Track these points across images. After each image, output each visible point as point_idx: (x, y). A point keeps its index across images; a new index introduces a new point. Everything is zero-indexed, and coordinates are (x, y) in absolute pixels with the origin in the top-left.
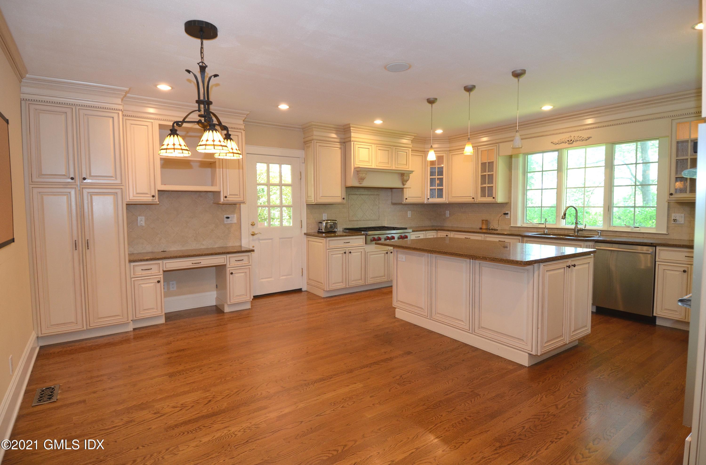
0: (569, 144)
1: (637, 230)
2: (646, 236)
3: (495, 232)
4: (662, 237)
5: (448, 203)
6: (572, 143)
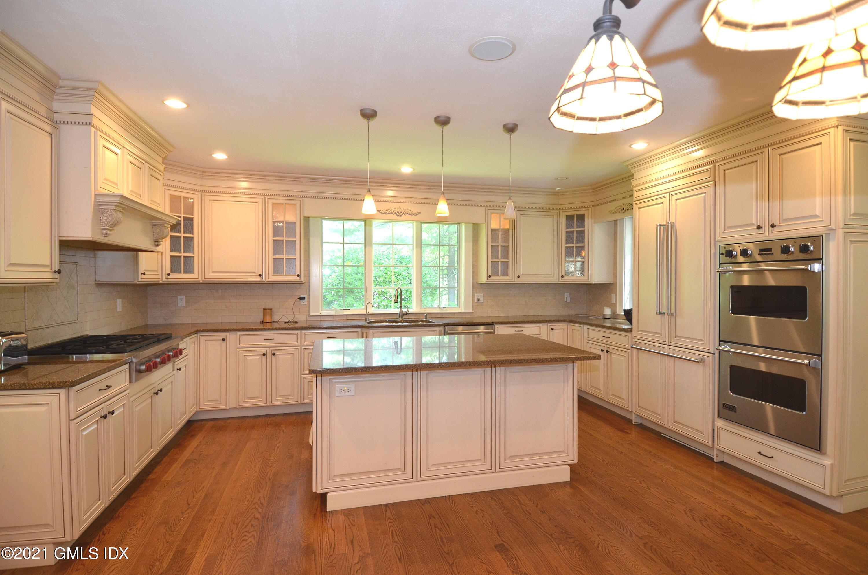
0: (398, 216)
1: (444, 311)
2: (456, 315)
3: (296, 325)
4: (469, 316)
5: (201, 282)
6: (401, 216)
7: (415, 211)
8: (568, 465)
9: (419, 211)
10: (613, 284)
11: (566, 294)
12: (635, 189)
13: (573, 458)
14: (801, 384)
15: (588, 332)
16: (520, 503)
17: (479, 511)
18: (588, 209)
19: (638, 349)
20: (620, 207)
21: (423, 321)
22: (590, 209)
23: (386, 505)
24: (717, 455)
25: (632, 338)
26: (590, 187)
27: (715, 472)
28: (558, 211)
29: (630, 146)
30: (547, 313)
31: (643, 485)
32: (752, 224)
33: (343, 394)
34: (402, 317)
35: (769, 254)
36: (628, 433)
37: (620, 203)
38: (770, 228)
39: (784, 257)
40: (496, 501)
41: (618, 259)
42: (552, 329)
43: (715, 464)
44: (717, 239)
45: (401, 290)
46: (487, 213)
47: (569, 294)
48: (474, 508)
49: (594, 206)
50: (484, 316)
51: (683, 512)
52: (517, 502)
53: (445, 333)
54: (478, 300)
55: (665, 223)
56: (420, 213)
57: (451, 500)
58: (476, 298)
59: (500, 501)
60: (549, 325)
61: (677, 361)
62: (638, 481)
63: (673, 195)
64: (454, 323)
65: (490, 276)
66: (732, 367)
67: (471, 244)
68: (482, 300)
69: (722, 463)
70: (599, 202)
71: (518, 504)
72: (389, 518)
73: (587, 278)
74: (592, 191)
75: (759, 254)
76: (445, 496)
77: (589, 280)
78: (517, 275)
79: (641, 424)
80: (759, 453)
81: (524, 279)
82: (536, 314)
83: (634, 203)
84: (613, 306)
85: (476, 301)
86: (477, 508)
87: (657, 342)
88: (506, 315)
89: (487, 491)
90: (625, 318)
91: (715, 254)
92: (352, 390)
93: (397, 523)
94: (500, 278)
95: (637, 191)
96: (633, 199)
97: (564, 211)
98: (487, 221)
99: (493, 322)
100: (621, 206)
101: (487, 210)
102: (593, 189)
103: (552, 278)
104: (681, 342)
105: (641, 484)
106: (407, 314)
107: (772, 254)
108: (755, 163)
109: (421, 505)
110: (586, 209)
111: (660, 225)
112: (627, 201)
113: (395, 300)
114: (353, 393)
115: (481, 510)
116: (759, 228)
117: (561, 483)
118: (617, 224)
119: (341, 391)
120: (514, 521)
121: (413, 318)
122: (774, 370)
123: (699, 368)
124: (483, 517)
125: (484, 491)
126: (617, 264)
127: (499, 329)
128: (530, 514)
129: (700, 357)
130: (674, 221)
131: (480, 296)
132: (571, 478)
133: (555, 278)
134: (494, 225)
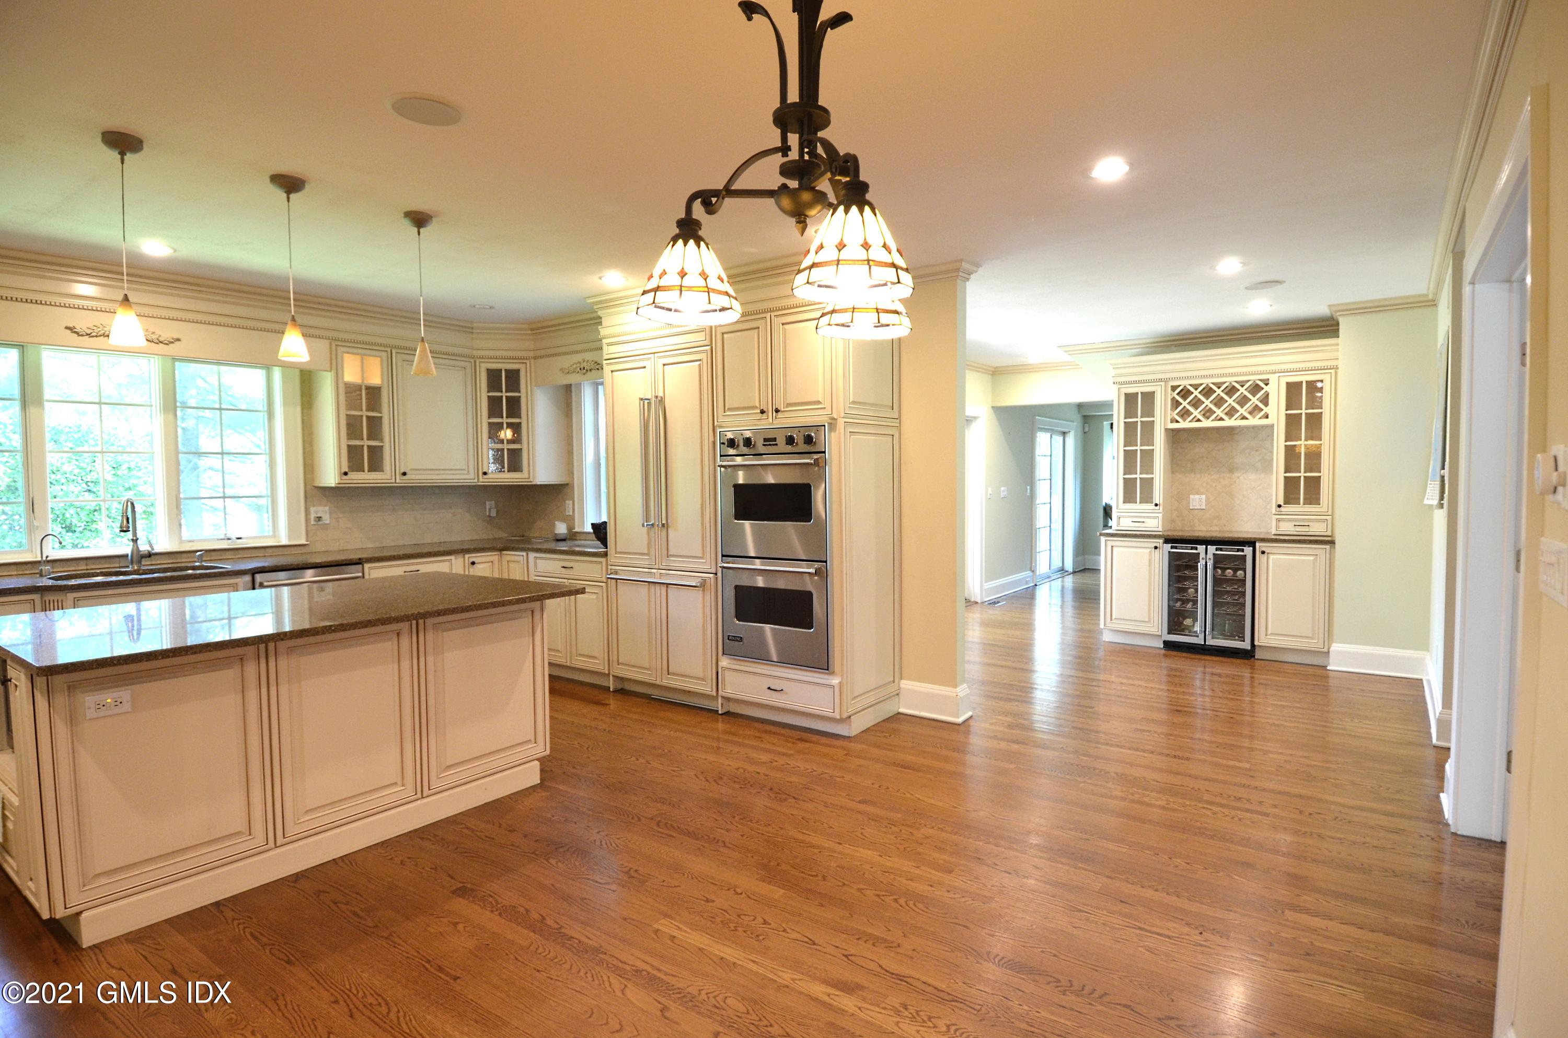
7: (166, 335)
8: (537, 759)
9: (176, 337)
10: (567, 484)
11: (487, 503)
12: (604, 341)
13: (542, 748)
14: (807, 597)
15: (536, 563)
16: (473, 831)
17: (406, 860)
18: (524, 361)
19: (617, 579)
20: (578, 365)
21: (194, 568)
22: (528, 362)
23: (217, 904)
24: (722, 704)
25: (607, 565)
26: (526, 326)
27: (720, 726)
28: (472, 361)
29: (600, 278)
30: (456, 538)
31: (641, 760)
32: (754, 407)
33: (103, 712)
34: (139, 562)
35: (774, 445)
36: (607, 704)
37: (578, 358)
38: (774, 413)
39: (789, 448)
40: (430, 840)
41: (575, 444)
42: (473, 563)
43: (720, 716)
44: (716, 423)
45: (132, 504)
46: (334, 353)
47: (493, 502)
48: (396, 859)
49: (535, 358)
50: (331, 549)
51: (694, 777)
52: (465, 831)
53: (257, 585)
54: (319, 518)
55: (649, 397)
56: (178, 340)
57: (347, 862)
58: (313, 516)
59: (437, 838)
60: (467, 556)
61: (672, 591)
62: (633, 759)
63: (660, 357)
64: (276, 566)
65: (346, 474)
66: (736, 587)
67: (299, 409)
68: (326, 519)
69: (727, 713)
70: (543, 352)
71: (470, 833)
72: (234, 919)
73: (527, 476)
74: (530, 332)
75: (764, 445)
76: (334, 860)
77: (531, 479)
78: (402, 471)
79: (622, 689)
80: (769, 688)
81: (414, 478)
82: (436, 540)
83: (605, 362)
84: (570, 520)
85: (313, 522)
86: (401, 858)
87: (643, 566)
88: (377, 545)
89: (410, 832)
90: (593, 536)
91: (714, 443)
92: (124, 701)
93: (254, 920)
94: (365, 478)
95: (609, 344)
96: (602, 356)
97: (483, 360)
98: (336, 367)
99: (360, 559)
100: (579, 363)
101: (334, 347)
102: (532, 330)
103: (467, 477)
104: (675, 563)
105: (638, 760)
106: (150, 555)
107: (776, 445)
108: (756, 331)
109: (293, 884)
110: (522, 361)
111: (642, 399)
112: (589, 356)
113: (121, 527)
114: (127, 707)
115: (409, 858)
116: (762, 412)
117: (527, 789)
118: (571, 391)
119: (98, 707)
120: (469, 855)
121: (165, 562)
122: (781, 584)
123: (697, 595)
124: (416, 865)
125: (405, 834)
126: (572, 453)
127: (372, 571)
128: (493, 839)
129: (700, 580)
130: (661, 394)
131: (322, 510)
132: (541, 780)
133: (472, 477)
134: (351, 375)
